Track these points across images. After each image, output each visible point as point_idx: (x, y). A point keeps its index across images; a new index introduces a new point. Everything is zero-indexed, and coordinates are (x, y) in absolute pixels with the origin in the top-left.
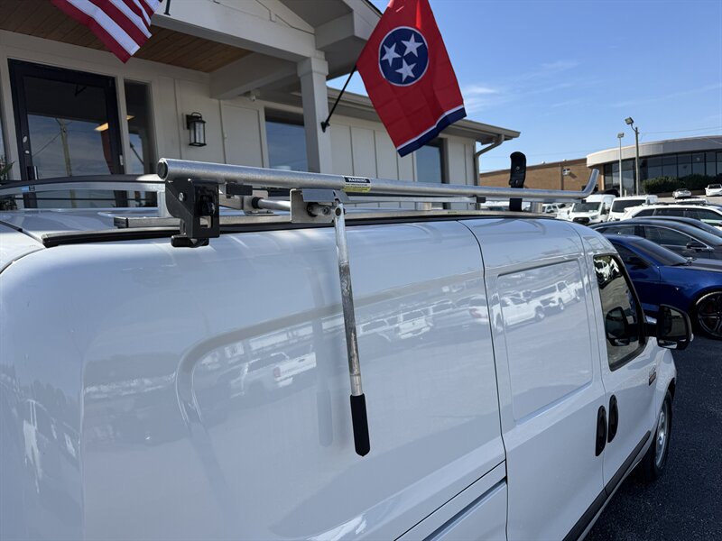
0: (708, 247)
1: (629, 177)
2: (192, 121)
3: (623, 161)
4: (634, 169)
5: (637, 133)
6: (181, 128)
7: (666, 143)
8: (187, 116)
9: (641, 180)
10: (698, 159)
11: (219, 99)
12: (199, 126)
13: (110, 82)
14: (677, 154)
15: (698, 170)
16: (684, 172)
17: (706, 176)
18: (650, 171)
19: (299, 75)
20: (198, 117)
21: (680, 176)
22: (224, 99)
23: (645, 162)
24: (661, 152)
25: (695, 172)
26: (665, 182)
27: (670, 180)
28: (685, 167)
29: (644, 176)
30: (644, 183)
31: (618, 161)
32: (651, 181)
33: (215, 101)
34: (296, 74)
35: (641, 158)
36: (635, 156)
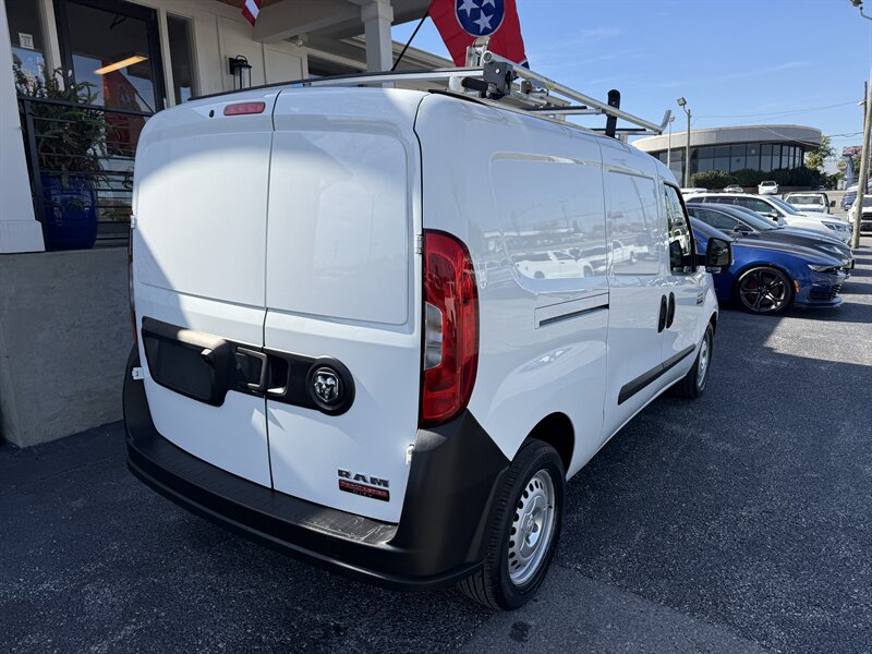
0: (755, 231)
1: (677, 170)
2: (236, 66)
3: (672, 150)
4: (683, 159)
5: (689, 117)
6: (225, 74)
7: (719, 132)
8: (230, 59)
9: (691, 174)
10: (753, 152)
11: (262, 43)
12: (245, 71)
13: (153, 15)
14: (730, 144)
15: (753, 164)
16: (737, 166)
17: (760, 172)
18: (701, 163)
19: (363, 19)
20: (243, 61)
21: (733, 171)
22: (267, 43)
23: (696, 153)
24: (714, 142)
25: (749, 166)
26: (716, 177)
27: (721, 175)
28: (738, 161)
29: (694, 169)
30: (693, 178)
31: (666, 151)
32: (700, 174)
33: (259, 44)
34: (360, 18)
35: (692, 147)
36: (685, 144)
